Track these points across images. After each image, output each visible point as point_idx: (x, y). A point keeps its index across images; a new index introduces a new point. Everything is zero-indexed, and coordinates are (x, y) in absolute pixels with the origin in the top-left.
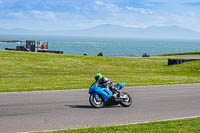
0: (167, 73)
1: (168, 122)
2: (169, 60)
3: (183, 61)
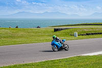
1: (54, 61)
3: (62, 29)
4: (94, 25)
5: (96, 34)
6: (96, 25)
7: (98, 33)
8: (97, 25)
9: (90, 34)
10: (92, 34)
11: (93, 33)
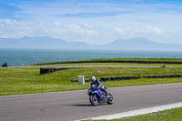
0: (40, 82)
2: (41, 70)
3: (55, 70)
4: (117, 62)
5: (120, 79)
6: (119, 62)
7: (124, 78)
8: (122, 62)
9: (108, 79)
10: (112, 79)
11: (113, 76)
